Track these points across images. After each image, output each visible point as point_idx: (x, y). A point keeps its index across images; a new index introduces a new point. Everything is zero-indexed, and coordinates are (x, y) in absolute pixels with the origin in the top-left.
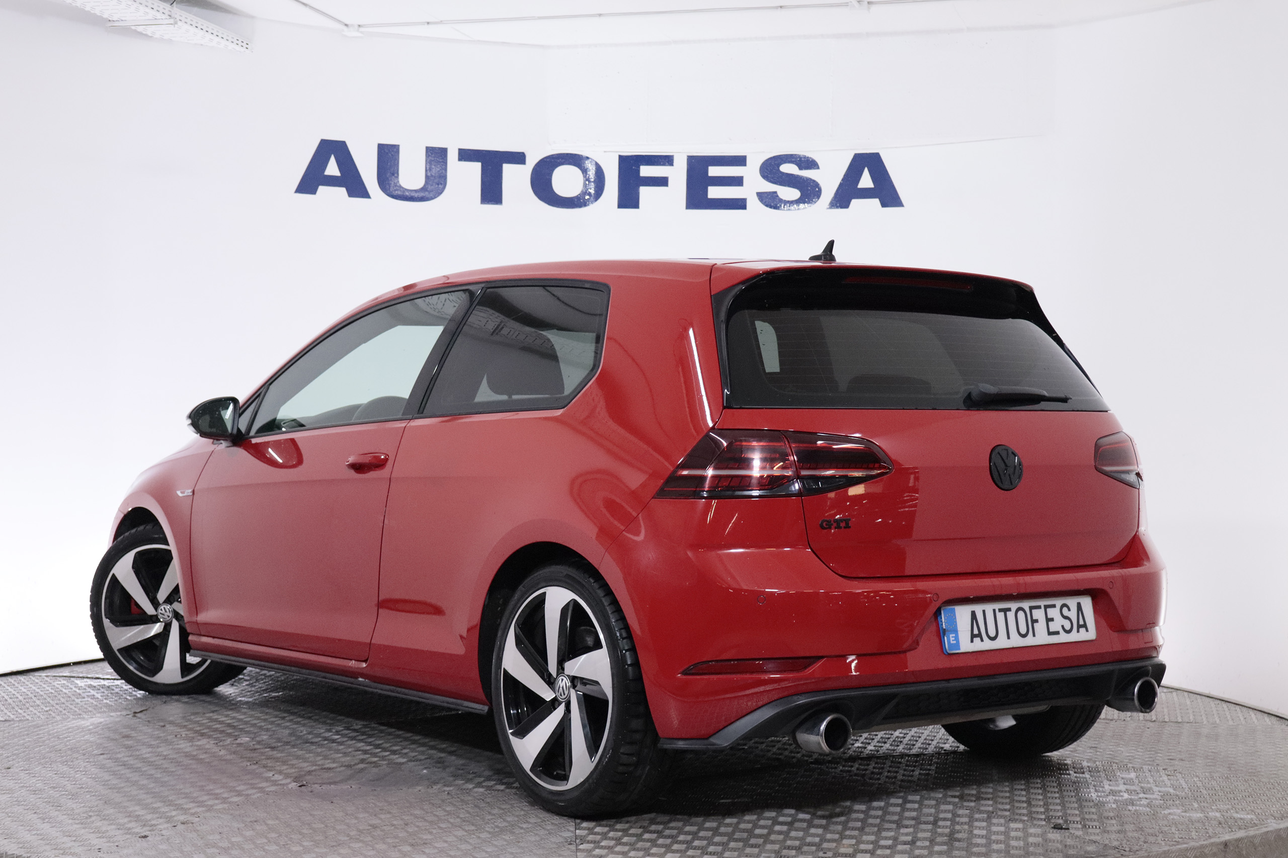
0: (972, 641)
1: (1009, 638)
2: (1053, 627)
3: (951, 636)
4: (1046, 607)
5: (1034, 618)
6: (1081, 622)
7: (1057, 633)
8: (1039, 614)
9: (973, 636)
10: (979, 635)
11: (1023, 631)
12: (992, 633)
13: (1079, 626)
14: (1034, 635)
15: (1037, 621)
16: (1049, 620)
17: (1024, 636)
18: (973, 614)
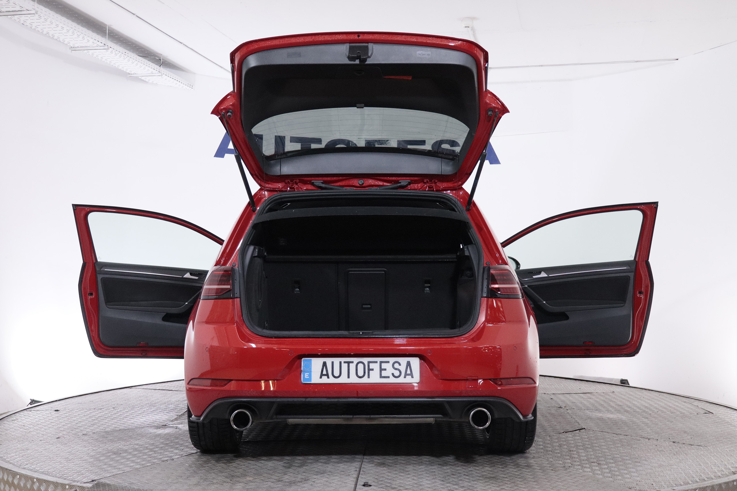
0: (321, 377)
1: (348, 378)
2: (384, 373)
3: (306, 374)
4: (381, 362)
5: (371, 368)
6: (408, 373)
7: (388, 377)
8: (375, 366)
9: (322, 375)
10: (327, 375)
11: (360, 375)
12: (336, 375)
13: (406, 375)
14: (369, 377)
15: (372, 370)
16: (381, 370)
17: (360, 377)
18: (325, 364)
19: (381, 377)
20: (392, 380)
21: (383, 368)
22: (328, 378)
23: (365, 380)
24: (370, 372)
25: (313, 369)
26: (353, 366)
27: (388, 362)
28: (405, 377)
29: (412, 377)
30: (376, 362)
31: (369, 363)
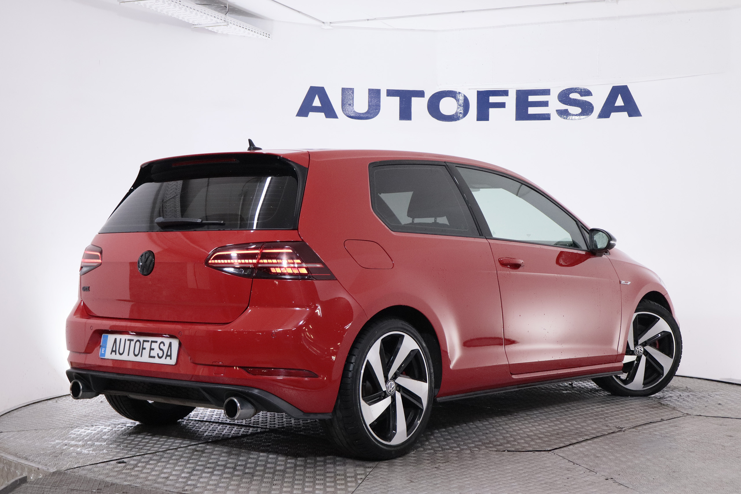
0: (111, 354)
1: (128, 355)
2: (153, 353)
3: (103, 349)
4: (152, 342)
5: (144, 347)
6: (169, 354)
7: (154, 357)
8: (147, 345)
9: (112, 351)
10: (115, 351)
11: (136, 353)
12: (121, 352)
13: (167, 356)
14: (141, 356)
15: (145, 349)
16: (151, 349)
17: (136, 356)
18: (116, 340)
19: (150, 357)
20: (157, 361)
21: (152, 347)
22: (116, 354)
23: (138, 359)
24: (143, 350)
25: (107, 346)
26: (133, 343)
27: (156, 342)
28: (166, 358)
29: (171, 359)
30: (148, 341)
31: (144, 341)
